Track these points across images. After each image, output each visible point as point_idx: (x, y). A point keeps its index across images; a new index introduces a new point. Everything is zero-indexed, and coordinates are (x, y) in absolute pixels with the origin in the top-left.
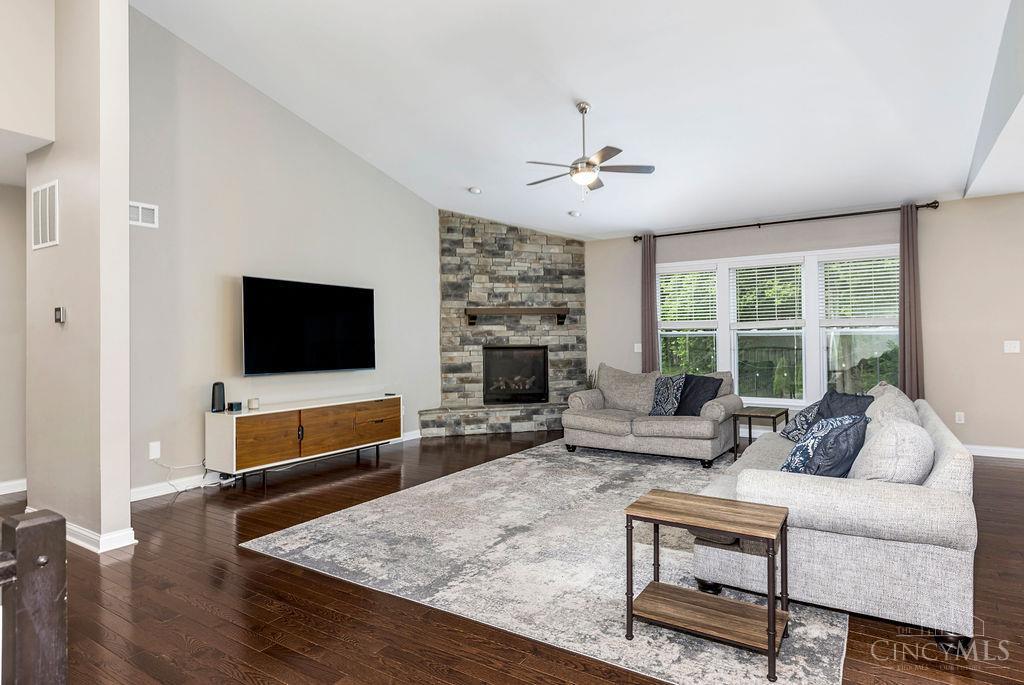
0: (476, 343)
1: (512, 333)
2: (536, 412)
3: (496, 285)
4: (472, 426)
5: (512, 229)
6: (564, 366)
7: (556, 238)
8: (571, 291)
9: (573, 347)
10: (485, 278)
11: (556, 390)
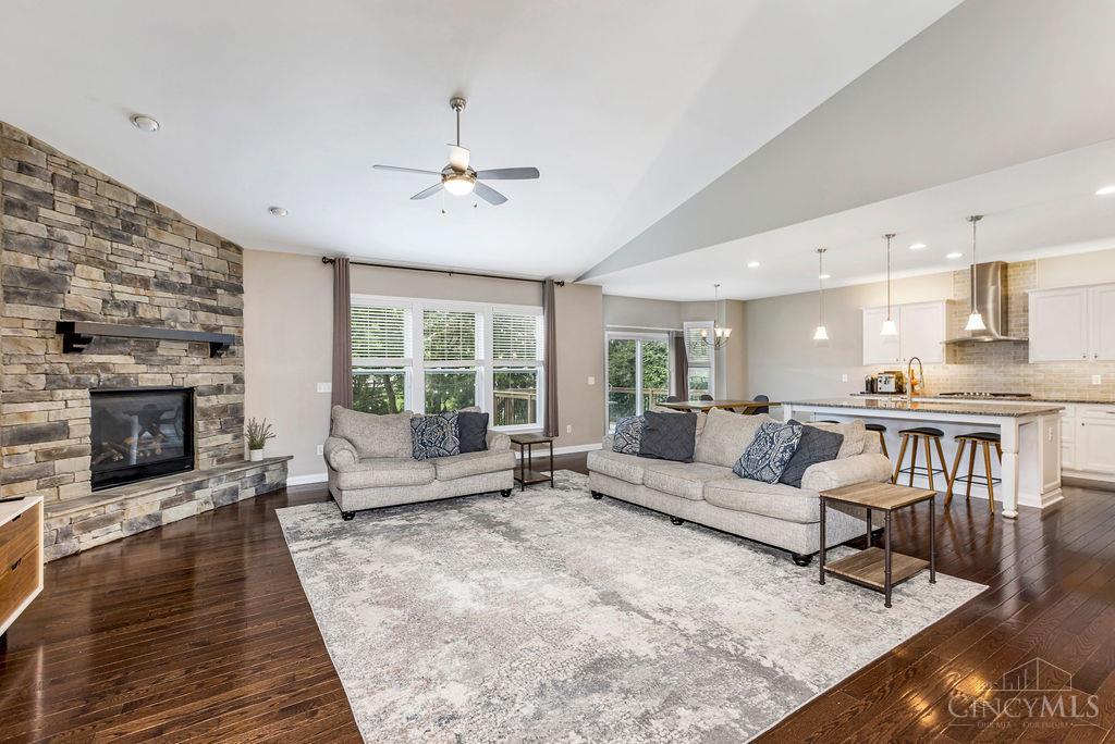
0: (79, 385)
1: (143, 368)
2: (199, 486)
3: (117, 287)
4: (94, 533)
5: (145, 203)
6: (219, 417)
7: (209, 234)
8: (227, 312)
9: (229, 390)
10: (97, 273)
11: (207, 450)
